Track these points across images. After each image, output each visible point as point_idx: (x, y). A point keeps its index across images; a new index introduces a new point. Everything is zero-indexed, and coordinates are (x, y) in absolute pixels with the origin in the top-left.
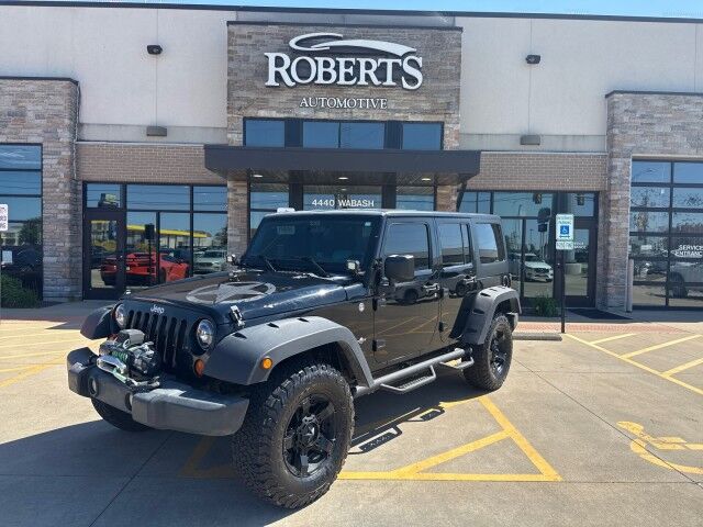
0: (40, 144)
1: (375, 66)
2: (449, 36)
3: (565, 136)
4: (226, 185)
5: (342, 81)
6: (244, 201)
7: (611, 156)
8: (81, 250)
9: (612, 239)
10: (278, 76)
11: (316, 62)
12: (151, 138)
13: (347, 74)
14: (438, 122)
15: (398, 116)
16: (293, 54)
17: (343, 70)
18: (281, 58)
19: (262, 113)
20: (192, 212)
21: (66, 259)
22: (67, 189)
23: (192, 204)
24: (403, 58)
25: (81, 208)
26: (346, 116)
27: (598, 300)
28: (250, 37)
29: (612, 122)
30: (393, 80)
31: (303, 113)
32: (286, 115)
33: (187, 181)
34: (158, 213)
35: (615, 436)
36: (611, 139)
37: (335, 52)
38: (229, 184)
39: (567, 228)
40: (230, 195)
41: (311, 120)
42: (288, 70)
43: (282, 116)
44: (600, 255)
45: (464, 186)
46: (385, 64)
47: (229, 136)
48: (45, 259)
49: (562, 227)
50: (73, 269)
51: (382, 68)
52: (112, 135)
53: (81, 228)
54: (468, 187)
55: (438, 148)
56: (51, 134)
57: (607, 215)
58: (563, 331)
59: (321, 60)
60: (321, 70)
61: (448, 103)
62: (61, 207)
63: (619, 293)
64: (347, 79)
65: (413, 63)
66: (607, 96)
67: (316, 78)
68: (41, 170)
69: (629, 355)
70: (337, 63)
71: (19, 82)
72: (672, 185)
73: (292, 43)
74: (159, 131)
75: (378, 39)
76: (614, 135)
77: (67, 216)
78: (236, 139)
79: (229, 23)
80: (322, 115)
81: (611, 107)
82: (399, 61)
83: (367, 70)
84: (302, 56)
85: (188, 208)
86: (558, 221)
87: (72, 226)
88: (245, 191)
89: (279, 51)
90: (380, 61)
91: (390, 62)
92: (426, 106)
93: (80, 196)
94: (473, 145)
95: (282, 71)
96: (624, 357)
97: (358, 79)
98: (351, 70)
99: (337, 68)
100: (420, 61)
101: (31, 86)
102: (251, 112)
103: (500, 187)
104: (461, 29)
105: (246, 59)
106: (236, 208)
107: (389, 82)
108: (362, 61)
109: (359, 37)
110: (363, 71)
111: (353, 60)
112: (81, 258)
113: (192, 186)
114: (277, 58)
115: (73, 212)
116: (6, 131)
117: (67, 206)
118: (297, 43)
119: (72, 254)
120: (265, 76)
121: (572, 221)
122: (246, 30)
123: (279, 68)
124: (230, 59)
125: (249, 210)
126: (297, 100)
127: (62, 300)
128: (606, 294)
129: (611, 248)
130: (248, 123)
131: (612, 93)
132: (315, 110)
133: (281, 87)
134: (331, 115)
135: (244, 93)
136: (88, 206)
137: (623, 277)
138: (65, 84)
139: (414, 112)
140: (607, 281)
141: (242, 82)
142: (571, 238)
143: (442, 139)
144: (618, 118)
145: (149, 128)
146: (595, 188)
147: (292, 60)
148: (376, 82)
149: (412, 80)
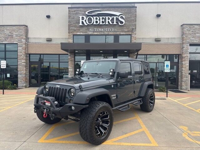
0: (17, 44)
2: (133, 10)
3: (168, 38)
6: (73, 59)
7: (183, 44)
8: (28, 73)
9: (183, 69)
11: (94, 18)
12: (47, 42)
13: (102, 21)
14: (130, 35)
15: (118, 33)
16: (87, 16)
17: (101, 20)
18: (83, 17)
19: (78, 33)
20: (59, 62)
21: (24, 76)
22: (24, 56)
23: (59, 60)
24: (119, 16)
25: (28, 61)
26: (102, 33)
27: (179, 87)
28: (75, 11)
29: (183, 34)
30: (116, 23)
31: (90, 33)
32: (85, 34)
33: (58, 53)
34: (50, 62)
35: (178, 131)
36: (183, 39)
37: (99, 15)
38: (69, 54)
39: (168, 65)
40: (69, 57)
41: (92, 35)
42: (85, 21)
43: (84, 34)
44: (180, 74)
45: (138, 53)
46: (114, 18)
47: (69, 40)
48: (19, 76)
49: (166, 65)
50: (26, 79)
51: (113, 19)
52: (37, 41)
53: (28, 67)
55: (130, 42)
56: (20, 41)
57: (182, 62)
58: (167, 97)
59: (95, 17)
60: (95, 20)
61: (133, 29)
62: (23, 61)
63: (185, 85)
64: (102, 23)
65: (122, 17)
66: (181, 26)
67: (93, 23)
68: (17, 51)
69: (187, 104)
70: (100, 18)
71: (11, 27)
73: (87, 13)
74: (49, 40)
75: (112, 11)
76: (184, 37)
78: (71, 41)
79: (69, 8)
80: (96, 33)
81: (183, 29)
82: (118, 17)
84: (89, 16)
85: (58, 61)
86: (165, 63)
87: (26, 66)
88: (73, 56)
89: (83, 15)
90: (112, 17)
91: (115, 17)
92: (126, 30)
93: (28, 58)
95: (84, 21)
96: (185, 105)
97: (106, 23)
98: (104, 20)
99: (99, 20)
100: (124, 17)
101: (14, 28)
102: (75, 33)
103: (149, 54)
104: (136, 7)
105: (73, 18)
106: (71, 61)
107: (115, 23)
108: (107, 17)
109: (106, 11)
111: (104, 17)
112: (28, 76)
113: (59, 54)
114: (82, 17)
115: (26, 63)
116: (8, 40)
118: (88, 13)
119: (26, 74)
120: (79, 23)
121: (170, 63)
122: (73, 10)
124: (69, 18)
125: (75, 61)
126: (88, 29)
127: (23, 87)
128: (182, 85)
129: (183, 71)
130: (74, 36)
131: (183, 25)
132: (93, 32)
133: (83, 26)
134: (98, 33)
135: (73, 28)
136: (31, 61)
137: (187, 80)
138: (24, 27)
139: (123, 32)
140: (182, 81)
141: (73, 25)
142: (169, 68)
143: (131, 40)
144: (185, 32)
145: (47, 38)
146: (178, 54)
147: (86, 18)
148: (111, 23)
149: (122, 22)
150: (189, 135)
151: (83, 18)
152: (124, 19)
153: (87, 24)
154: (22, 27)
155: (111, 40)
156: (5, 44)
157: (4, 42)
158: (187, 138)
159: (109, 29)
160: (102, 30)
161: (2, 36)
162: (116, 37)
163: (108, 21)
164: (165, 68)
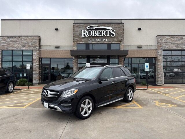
0: (32, 50)
1: (105, 32)
2: (121, 25)
3: (147, 45)
4: (73, 58)
5: (98, 35)
6: (77, 61)
7: (158, 50)
9: (159, 68)
10: (84, 35)
11: (92, 31)
12: (56, 48)
13: (99, 34)
14: (119, 43)
15: (110, 42)
16: (88, 30)
17: (98, 33)
19: (81, 43)
20: (65, 64)
21: (38, 75)
22: (38, 60)
23: (65, 62)
24: (111, 30)
25: (41, 64)
26: (99, 43)
27: (156, 82)
28: (78, 26)
29: (158, 42)
30: (109, 35)
31: (90, 42)
33: (64, 57)
34: (58, 64)
36: (158, 46)
37: (96, 29)
39: (147, 66)
40: (74, 60)
41: (91, 44)
42: (86, 33)
43: (85, 43)
44: (156, 72)
45: (125, 57)
48: (33, 75)
50: (39, 77)
51: (107, 32)
52: (47, 48)
54: (126, 57)
55: (119, 49)
56: (35, 48)
57: (157, 63)
58: (147, 88)
59: (93, 31)
60: (93, 33)
61: (121, 39)
62: (37, 63)
63: (161, 80)
64: (99, 35)
65: (113, 31)
66: (157, 36)
67: (92, 35)
68: (32, 56)
70: (97, 31)
71: (28, 37)
72: (172, 56)
73: (87, 28)
74: (58, 47)
75: (106, 26)
76: (158, 45)
77: (38, 66)
78: (75, 49)
79: (73, 24)
80: (93, 43)
81: (157, 39)
82: (110, 31)
83: (103, 33)
86: (145, 65)
87: (39, 68)
88: (77, 59)
89: (84, 29)
90: (106, 31)
91: (108, 31)
92: (116, 40)
93: (41, 61)
94: (127, 48)
95: (85, 34)
96: (159, 92)
97: (101, 35)
98: (100, 33)
99: (97, 33)
100: (115, 31)
101: (30, 38)
102: (78, 43)
103: (133, 57)
104: (123, 23)
105: (77, 31)
106: (75, 63)
107: (108, 35)
108: (102, 31)
109: (101, 26)
110: (102, 33)
111: (100, 31)
113: (65, 58)
116: (24, 47)
117: (38, 63)
118: (88, 28)
120: (82, 35)
121: (148, 65)
122: (77, 25)
123: (85, 33)
124: (74, 31)
125: (78, 63)
126: (88, 40)
127: (37, 84)
128: (158, 80)
129: (159, 70)
130: (78, 45)
131: (158, 36)
132: (92, 41)
133: (85, 37)
134: (96, 43)
135: (77, 39)
136: (42, 63)
137: (162, 76)
138: (38, 37)
139: (114, 41)
140: (158, 77)
141: (76, 36)
142: (148, 68)
143: (120, 47)
144: (159, 41)
145: (56, 46)
146: (154, 57)
147: (87, 31)
148: (105, 35)
149: (113, 35)
150: (159, 104)
151: (84, 32)
152: (114, 32)
153: (87, 36)
154: (36, 38)
155: (105, 47)
156: (23, 51)
157: (21, 49)
158: (157, 105)
159: (104, 39)
160: (99, 40)
161: (20, 44)
162: (109, 45)
163: (103, 34)
164: (146, 68)
